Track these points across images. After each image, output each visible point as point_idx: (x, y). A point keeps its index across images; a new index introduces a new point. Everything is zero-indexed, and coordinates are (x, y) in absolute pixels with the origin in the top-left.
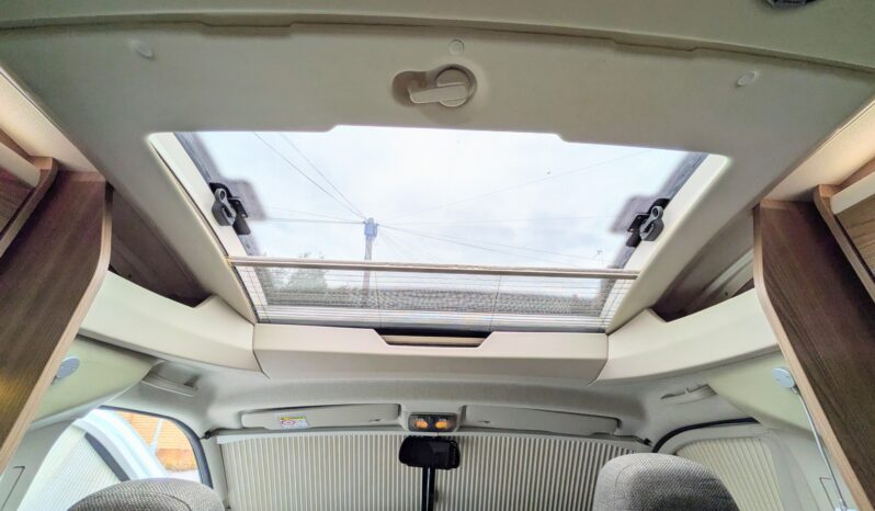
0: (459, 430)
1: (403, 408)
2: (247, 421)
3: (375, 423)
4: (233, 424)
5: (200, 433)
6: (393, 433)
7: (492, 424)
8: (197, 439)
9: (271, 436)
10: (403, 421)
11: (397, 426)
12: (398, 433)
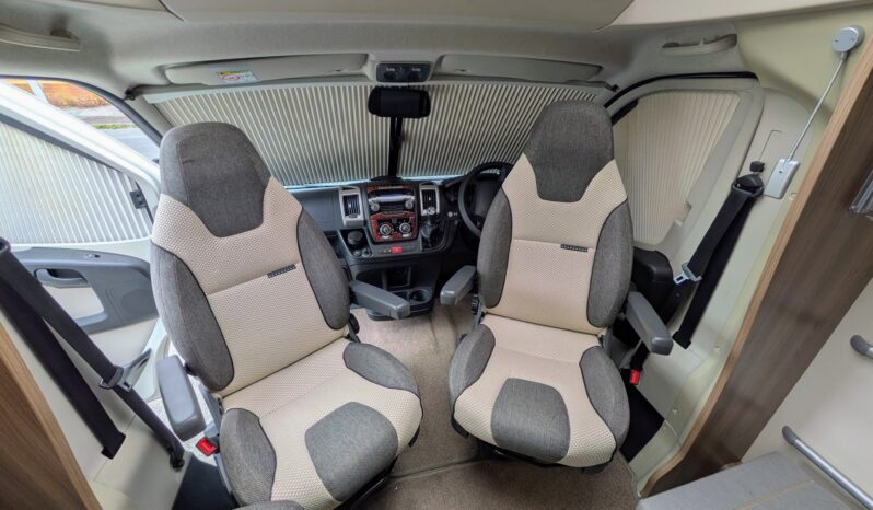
0: (431, 79)
1: (372, 57)
2: (173, 76)
3: (335, 73)
4: (155, 80)
5: (121, 95)
6: (358, 84)
7: (469, 72)
8: (121, 101)
9: (208, 92)
10: (369, 71)
11: (362, 76)
12: (363, 84)
